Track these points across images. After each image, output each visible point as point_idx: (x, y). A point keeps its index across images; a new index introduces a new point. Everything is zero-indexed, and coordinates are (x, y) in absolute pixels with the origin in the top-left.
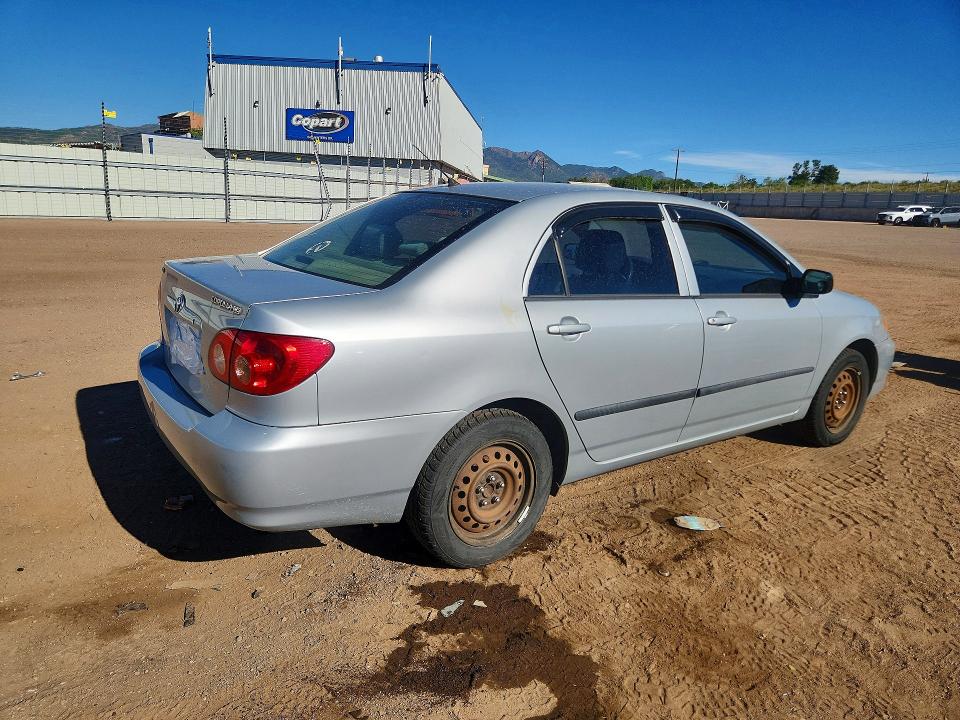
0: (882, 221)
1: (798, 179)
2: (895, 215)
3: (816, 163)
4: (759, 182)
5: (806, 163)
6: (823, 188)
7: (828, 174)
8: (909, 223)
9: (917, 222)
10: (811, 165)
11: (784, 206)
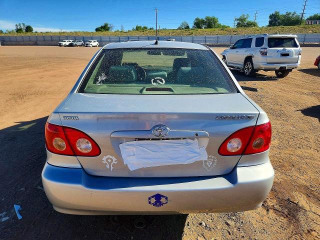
0: (60, 45)
1: (19, 30)
2: (64, 43)
3: (24, 24)
4: (4, 32)
5: (20, 24)
6: (29, 34)
7: (29, 29)
8: (68, 46)
9: (71, 45)
10: (22, 25)
11: (23, 41)
